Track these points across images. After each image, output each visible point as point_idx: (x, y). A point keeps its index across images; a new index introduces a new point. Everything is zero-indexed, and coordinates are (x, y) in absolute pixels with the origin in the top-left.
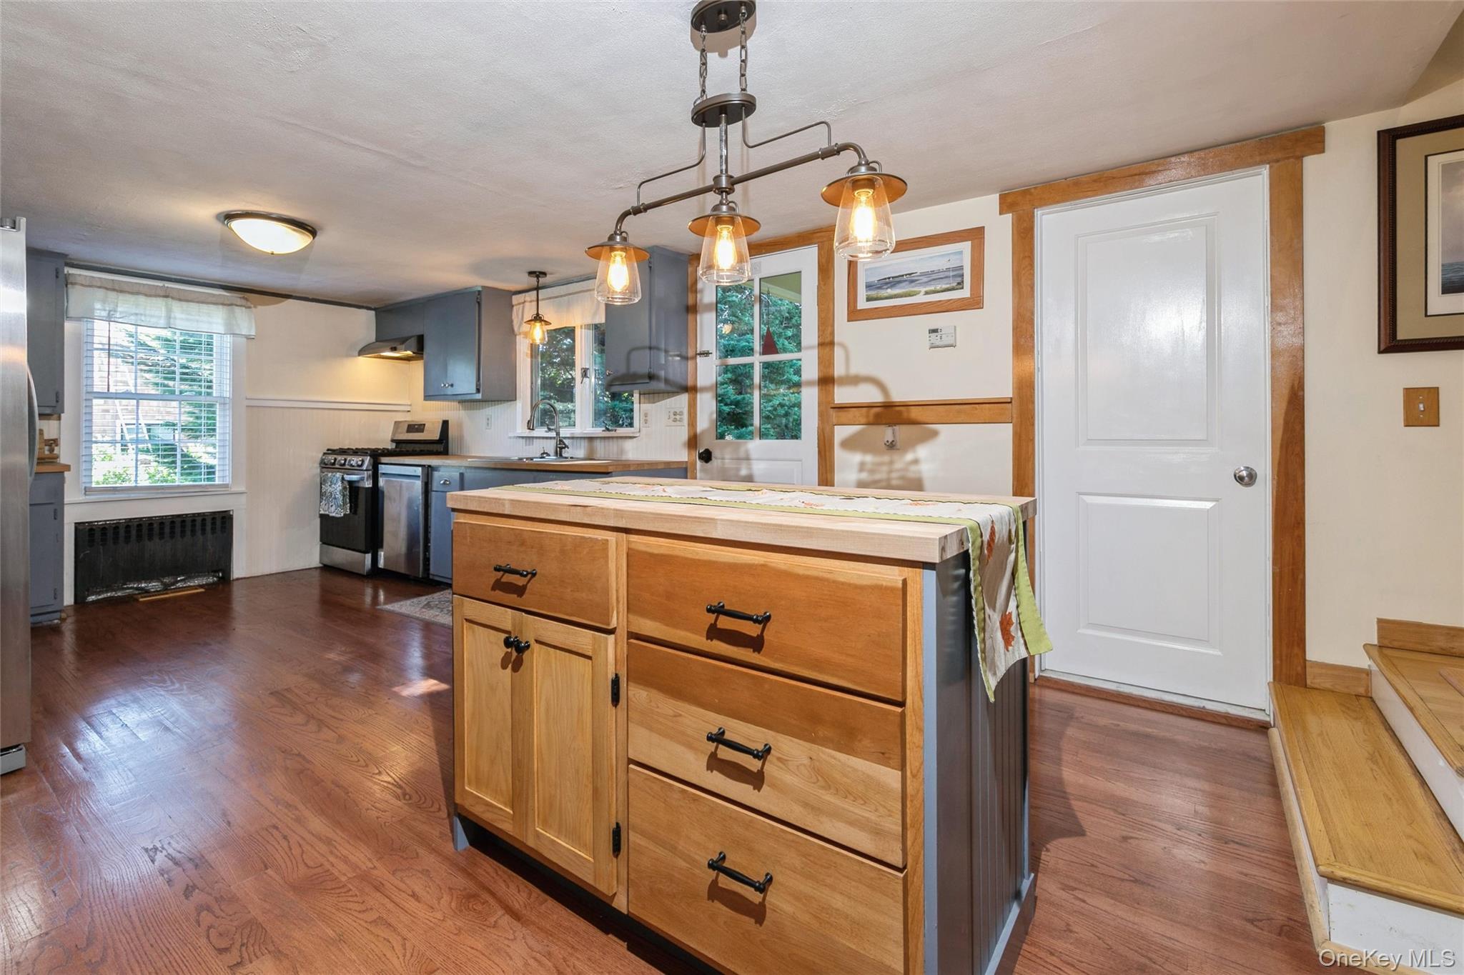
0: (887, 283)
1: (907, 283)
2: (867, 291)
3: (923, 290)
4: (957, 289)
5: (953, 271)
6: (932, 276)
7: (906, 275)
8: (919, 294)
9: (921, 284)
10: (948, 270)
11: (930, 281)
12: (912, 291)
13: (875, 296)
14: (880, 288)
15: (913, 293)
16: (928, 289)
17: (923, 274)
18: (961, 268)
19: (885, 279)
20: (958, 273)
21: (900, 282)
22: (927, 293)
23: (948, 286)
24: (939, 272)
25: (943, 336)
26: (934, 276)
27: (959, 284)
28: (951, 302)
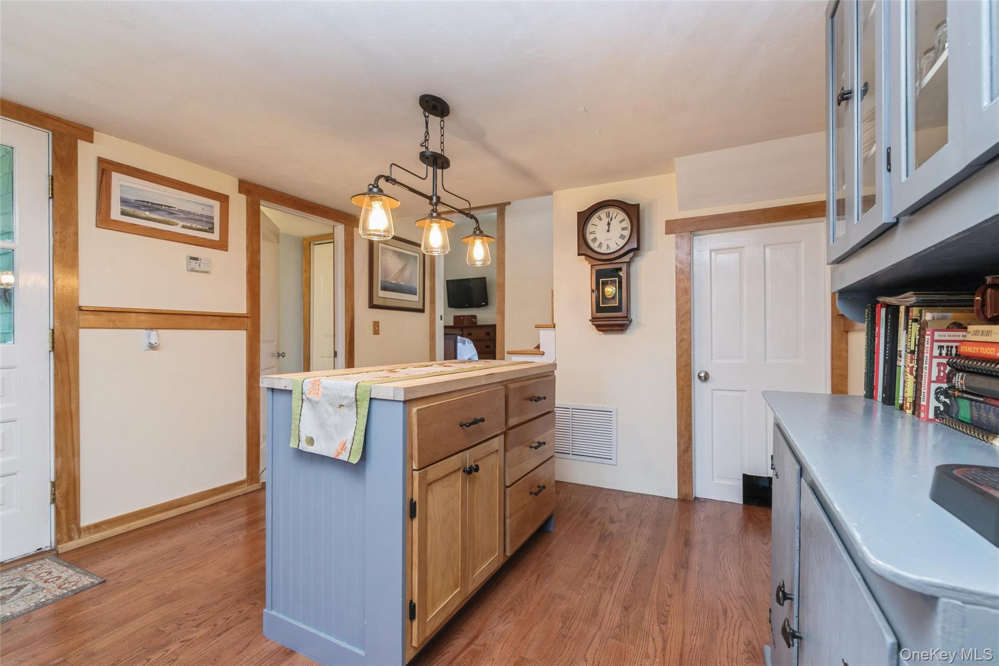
0: (145, 206)
1: (166, 213)
2: (121, 205)
3: (181, 223)
4: (209, 232)
5: (205, 217)
6: (188, 216)
7: (165, 206)
8: (177, 225)
9: (179, 218)
10: (202, 215)
11: (187, 219)
12: (171, 222)
13: (132, 213)
14: (138, 207)
15: (174, 224)
16: (185, 224)
17: (180, 211)
18: (212, 218)
19: (144, 202)
20: (210, 221)
21: (158, 210)
22: (184, 227)
23: (202, 227)
24: (194, 214)
25: (202, 264)
26: (191, 216)
27: (210, 228)
28: (205, 240)
